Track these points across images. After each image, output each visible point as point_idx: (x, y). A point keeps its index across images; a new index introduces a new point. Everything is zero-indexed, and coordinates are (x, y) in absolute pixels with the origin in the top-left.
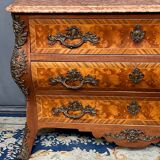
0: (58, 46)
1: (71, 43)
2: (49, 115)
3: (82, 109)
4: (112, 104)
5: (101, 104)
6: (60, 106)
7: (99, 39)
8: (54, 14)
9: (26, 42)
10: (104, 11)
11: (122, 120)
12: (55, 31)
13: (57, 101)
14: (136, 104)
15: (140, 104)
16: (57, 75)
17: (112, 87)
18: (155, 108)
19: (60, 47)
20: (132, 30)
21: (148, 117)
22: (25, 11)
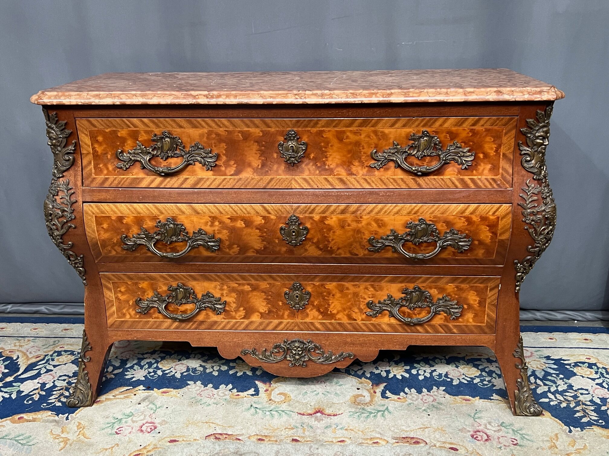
0: (137, 173)
1: (163, 165)
2: (130, 315)
3: (195, 300)
4: (255, 288)
5: (233, 290)
6: (150, 294)
7: (218, 157)
8: (123, 107)
9: (73, 163)
10: (221, 101)
11: (276, 322)
12: (130, 142)
13: (144, 285)
14: (301, 288)
15: (309, 289)
16: (135, 230)
17: (250, 254)
18: (338, 295)
19: (141, 175)
20: (281, 139)
21: (326, 314)
22: (66, 101)
